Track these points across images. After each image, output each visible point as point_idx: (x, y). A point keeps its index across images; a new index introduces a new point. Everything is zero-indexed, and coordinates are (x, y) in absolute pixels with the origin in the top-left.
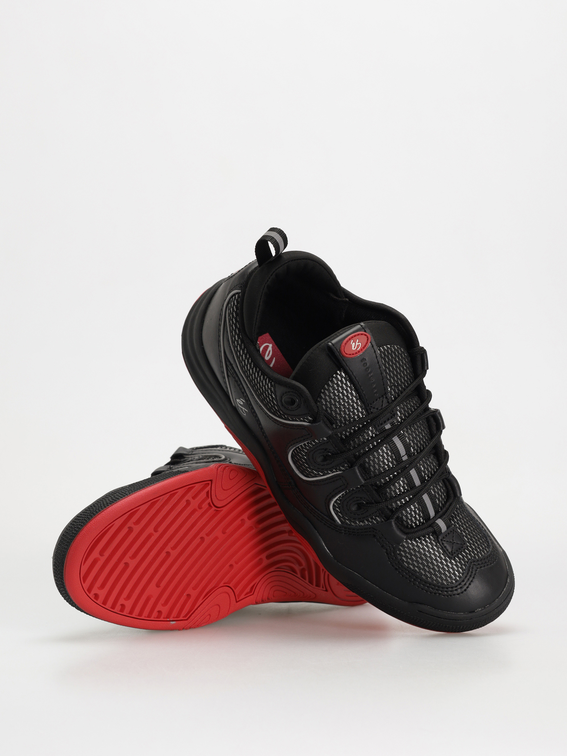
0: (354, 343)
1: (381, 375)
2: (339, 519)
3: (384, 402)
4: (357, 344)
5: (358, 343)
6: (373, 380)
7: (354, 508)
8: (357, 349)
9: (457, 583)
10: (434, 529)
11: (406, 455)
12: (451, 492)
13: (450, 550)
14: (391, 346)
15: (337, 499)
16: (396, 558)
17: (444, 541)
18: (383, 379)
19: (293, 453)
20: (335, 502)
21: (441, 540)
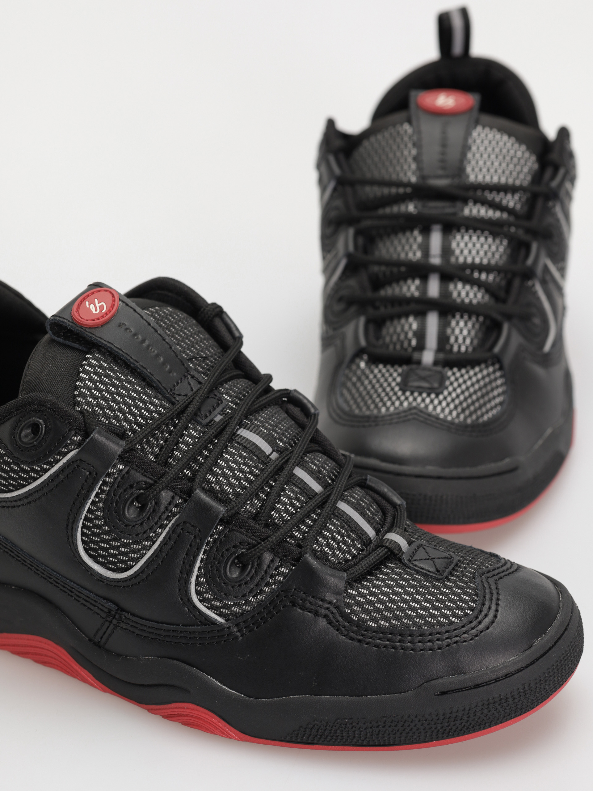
0: (92, 306)
1: (164, 342)
2: (220, 615)
3: (192, 384)
4: (98, 305)
5: (98, 303)
6: (154, 351)
7: (235, 574)
8: (100, 311)
9: (476, 612)
10: (387, 547)
11: (275, 452)
12: (384, 503)
13: (432, 569)
15: (198, 577)
16: (351, 621)
17: (415, 560)
18: (171, 348)
19: (84, 538)
20: (196, 585)
21: (409, 561)
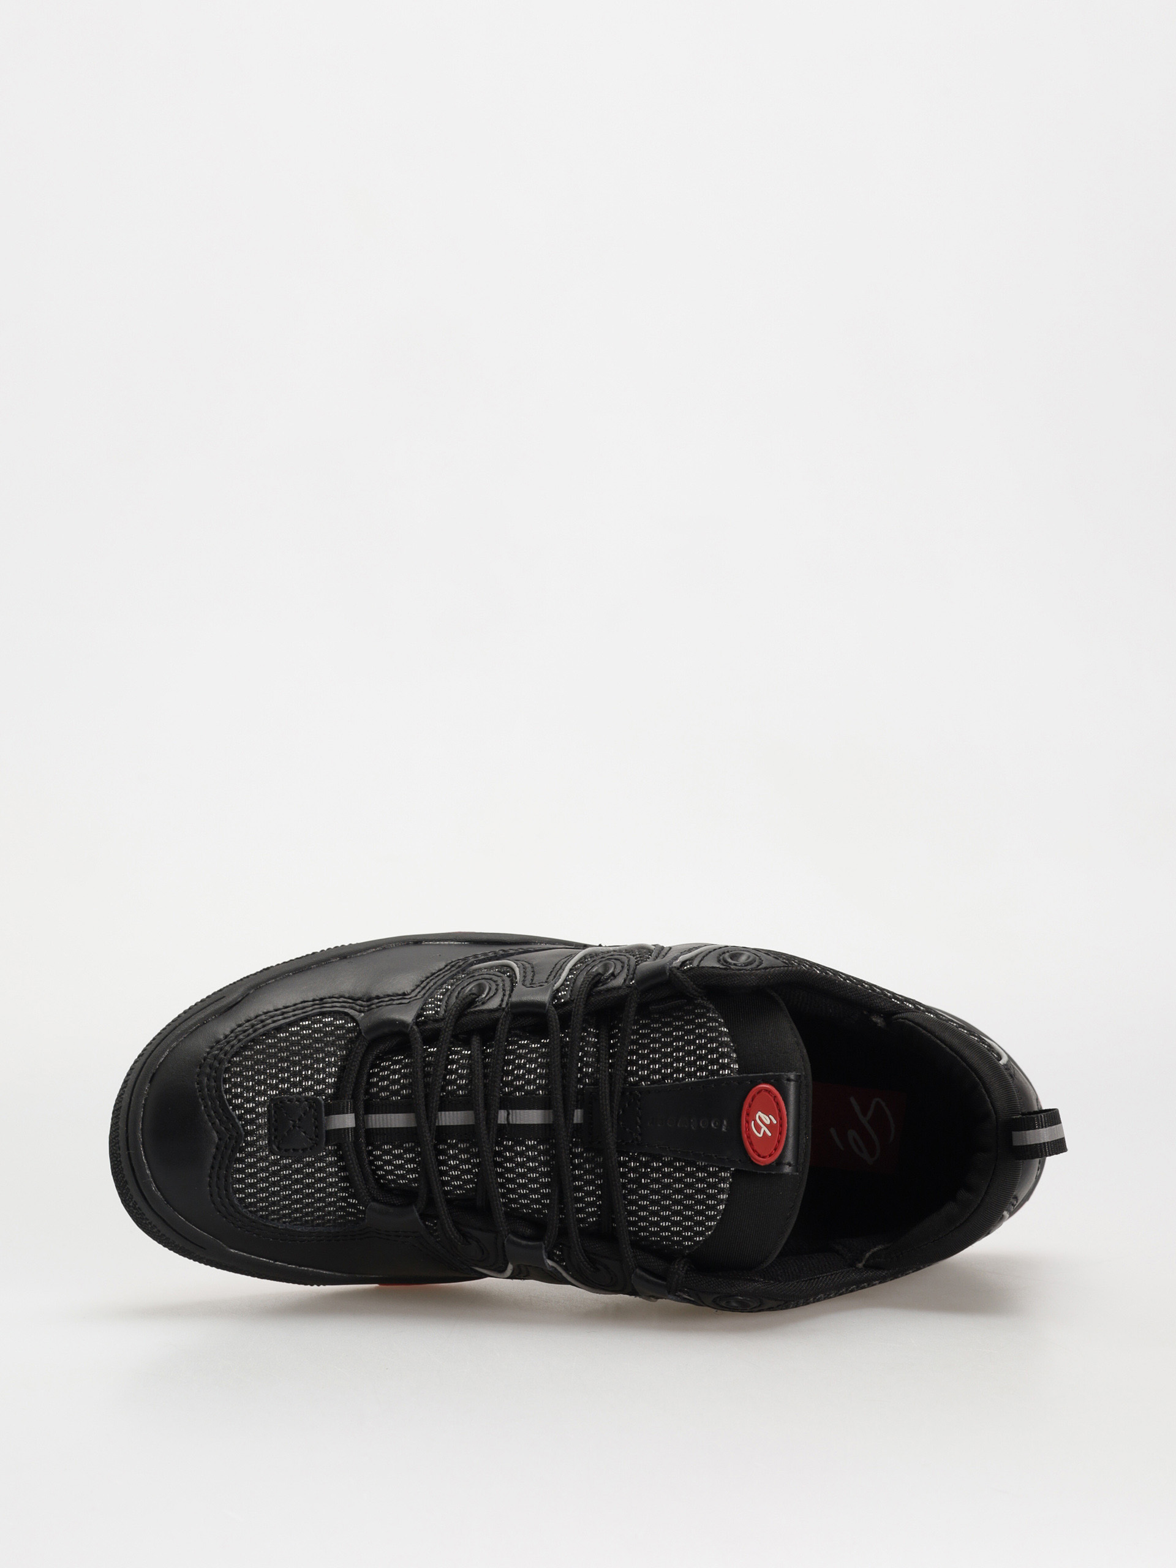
0: (768, 1122)
4: (764, 1128)
5: (764, 1131)
8: (755, 1121)
11: (506, 1123)
14: (719, 1211)
